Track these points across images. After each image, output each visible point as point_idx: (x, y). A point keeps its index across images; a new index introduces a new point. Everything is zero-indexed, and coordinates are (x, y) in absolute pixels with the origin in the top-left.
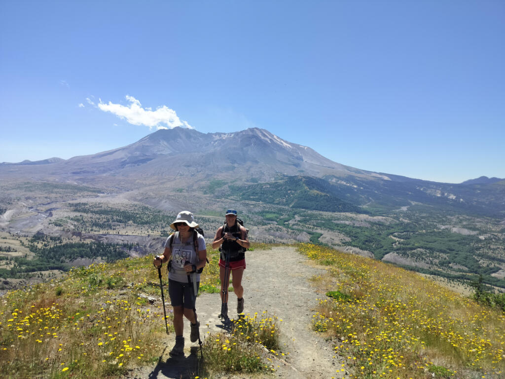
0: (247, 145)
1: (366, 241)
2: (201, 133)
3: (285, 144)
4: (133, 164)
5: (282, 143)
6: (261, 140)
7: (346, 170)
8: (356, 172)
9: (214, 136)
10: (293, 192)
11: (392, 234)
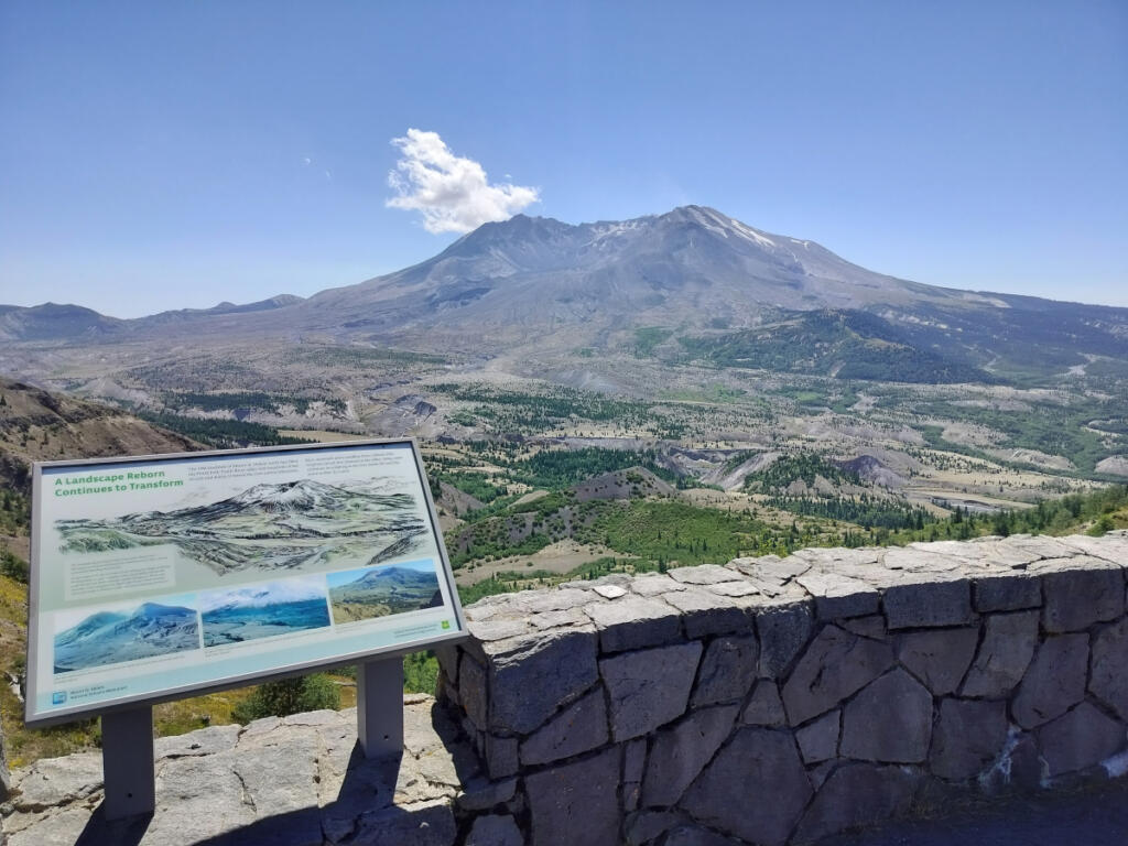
0: (679, 247)
1: (1043, 438)
2: (568, 225)
3: (759, 239)
4: (452, 302)
5: (753, 237)
6: (707, 234)
7: (906, 291)
8: (928, 294)
9: (594, 230)
10: (826, 345)
11: (1086, 423)
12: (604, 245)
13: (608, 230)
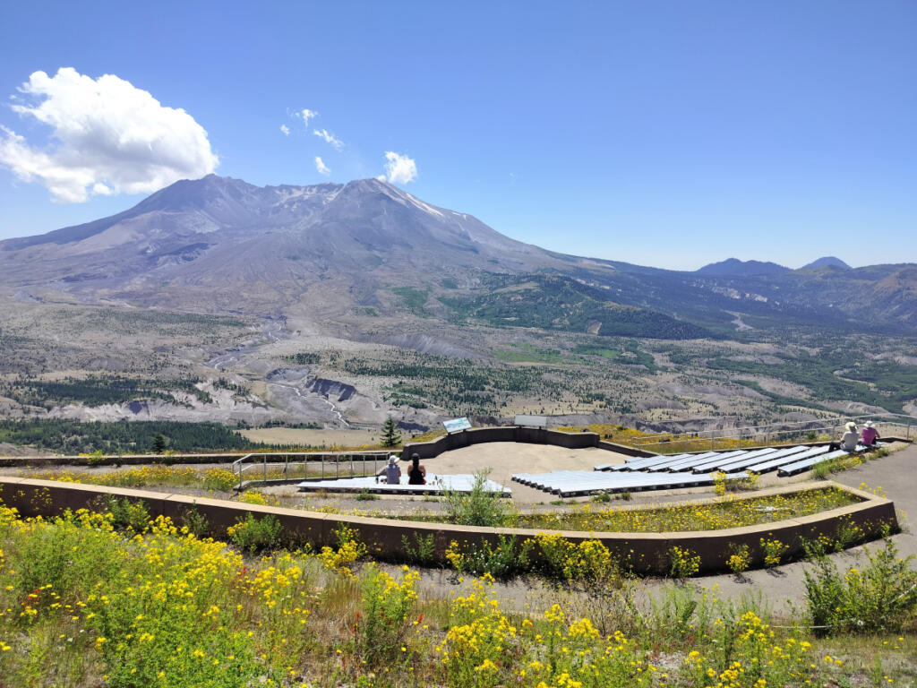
0: (376, 214)
5: (425, 208)
6: (395, 204)
12: (295, 207)
13: (291, 193)
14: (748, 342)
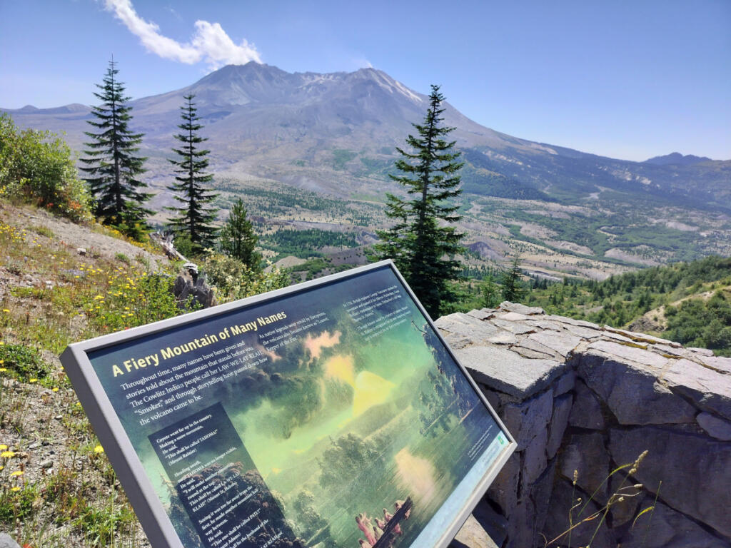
0: (362, 96)
3: (412, 96)
4: (205, 120)
5: (408, 94)
6: (380, 89)
7: (499, 139)
8: (511, 142)
9: (303, 78)
11: (599, 228)
12: (310, 89)
13: (313, 79)
14: (567, 205)
